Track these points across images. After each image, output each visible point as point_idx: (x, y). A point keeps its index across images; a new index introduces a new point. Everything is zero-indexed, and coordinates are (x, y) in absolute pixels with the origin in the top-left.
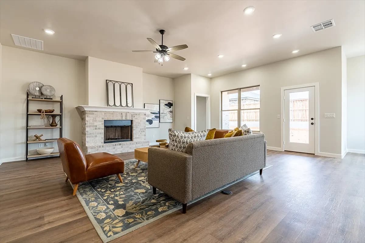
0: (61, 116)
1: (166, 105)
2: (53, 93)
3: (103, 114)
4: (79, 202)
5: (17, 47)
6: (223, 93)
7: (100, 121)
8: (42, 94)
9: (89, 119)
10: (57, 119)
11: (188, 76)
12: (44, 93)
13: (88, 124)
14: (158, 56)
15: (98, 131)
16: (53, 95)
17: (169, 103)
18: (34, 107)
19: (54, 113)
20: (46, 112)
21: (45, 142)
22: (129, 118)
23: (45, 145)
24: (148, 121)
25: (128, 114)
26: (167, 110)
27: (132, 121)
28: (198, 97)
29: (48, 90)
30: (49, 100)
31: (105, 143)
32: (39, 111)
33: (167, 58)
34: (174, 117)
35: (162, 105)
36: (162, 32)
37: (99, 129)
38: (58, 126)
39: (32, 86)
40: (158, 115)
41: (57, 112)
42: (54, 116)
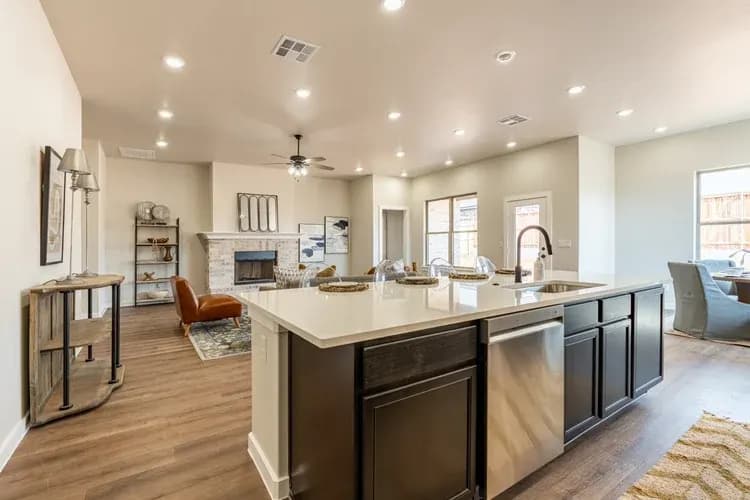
0: (177, 246)
1: (336, 224)
2: (167, 215)
3: (233, 242)
4: (189, 340)
5: (124, 158)
6: (429, 203)
7: (227, 253)
8: (153, 217)
9: (213, 250)
10: (173, 251)
11: (368, 177)
12: (156, 216)
13: (212, 258)
14: (292, 170)
15: (226, 267)
16: (168, 218)
17: (341, 222)
18: (144, 236)
19: (169, 243)
20: (159, 241)
21: (158, 283)
22: (272, 248)
23: (157, 287)
24: (305, 251)
25: (270, 242)
26: (339, 232)
27: (276, 252)
28: (386, 212)
29: (161, 213)
30: (162, 225)
31: (236, 284)
32: (150, 240)
33: (304, 171)
34: (350, 246)
35: (329, 225)
36: (298, 137)
37: (228, 264)
38: (174, 260)
39: (141, 208)
40: (322, 241)
41: (172, 241)
42: (168, 248)
